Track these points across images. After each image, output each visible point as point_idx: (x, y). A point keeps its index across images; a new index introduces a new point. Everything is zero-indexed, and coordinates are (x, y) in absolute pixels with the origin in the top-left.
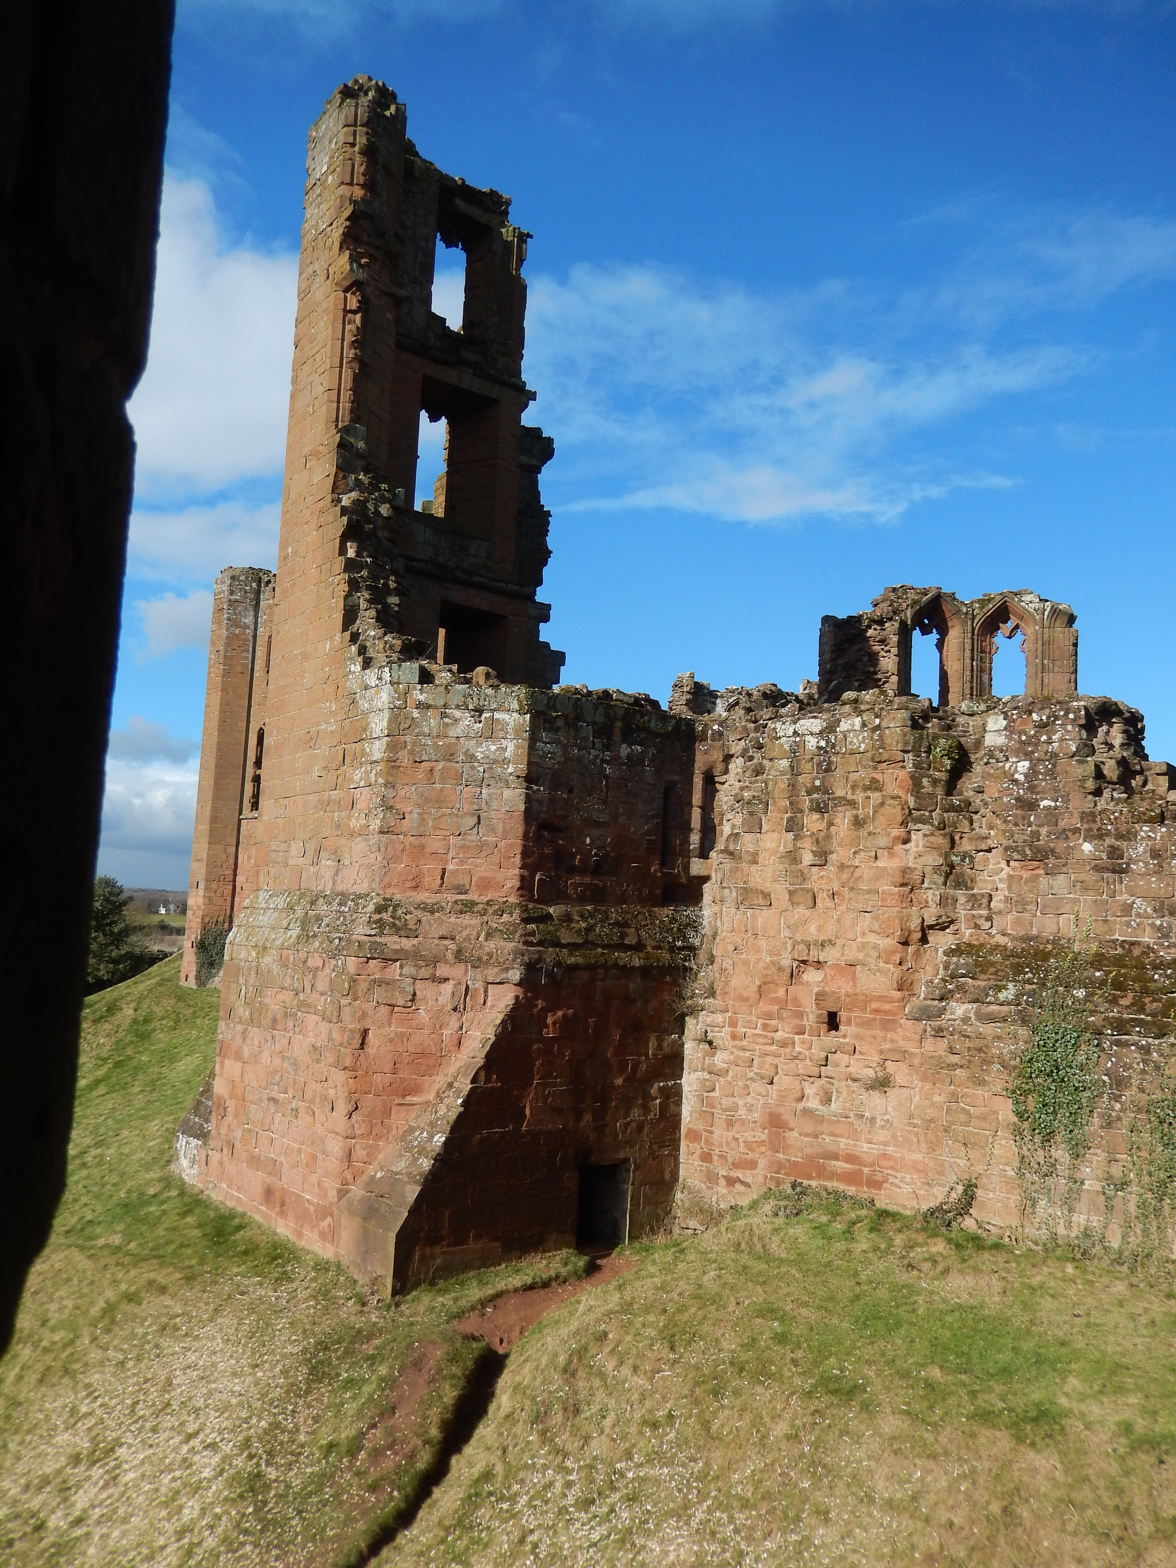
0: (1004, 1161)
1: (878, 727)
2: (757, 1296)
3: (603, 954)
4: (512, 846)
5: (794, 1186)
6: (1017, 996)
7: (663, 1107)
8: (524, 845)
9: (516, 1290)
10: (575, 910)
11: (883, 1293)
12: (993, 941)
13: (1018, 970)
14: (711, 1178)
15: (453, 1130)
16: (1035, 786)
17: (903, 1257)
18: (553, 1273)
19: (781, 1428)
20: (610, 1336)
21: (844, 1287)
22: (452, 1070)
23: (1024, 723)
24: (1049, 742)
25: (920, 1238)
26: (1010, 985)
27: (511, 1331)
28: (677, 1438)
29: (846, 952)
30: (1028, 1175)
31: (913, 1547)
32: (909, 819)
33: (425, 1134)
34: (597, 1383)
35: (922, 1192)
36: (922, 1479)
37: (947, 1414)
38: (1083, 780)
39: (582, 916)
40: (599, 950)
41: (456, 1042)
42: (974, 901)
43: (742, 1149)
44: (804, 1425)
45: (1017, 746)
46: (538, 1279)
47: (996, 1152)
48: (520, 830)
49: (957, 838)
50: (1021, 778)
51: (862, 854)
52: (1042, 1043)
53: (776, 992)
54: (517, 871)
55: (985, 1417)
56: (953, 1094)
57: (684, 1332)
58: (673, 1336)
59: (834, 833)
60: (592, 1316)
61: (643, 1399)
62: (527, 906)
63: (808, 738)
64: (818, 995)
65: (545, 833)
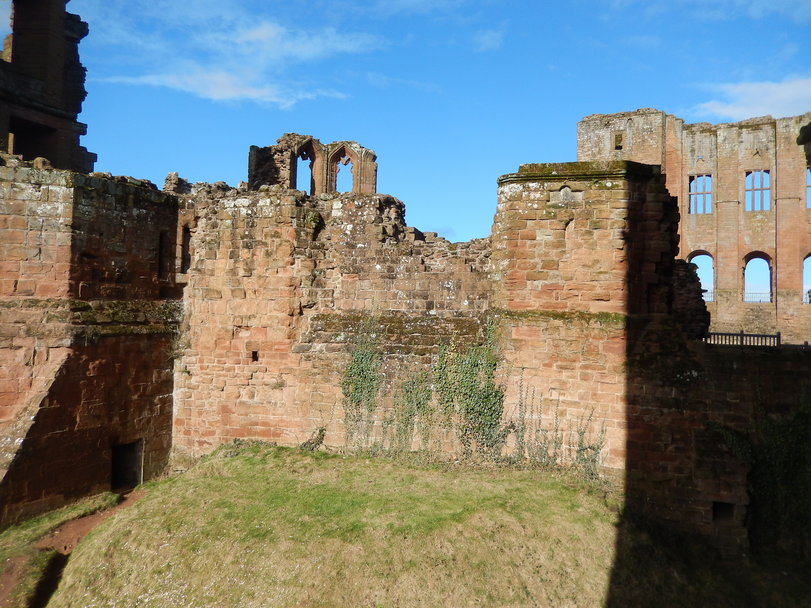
0: (338, 416)
1: (279, 205)
2: (217, 497)
3: (124, 327)
4: (63, 266)
5: (235, 442)
6: (345, 338)
7: (162, 409)
8: (71, 266)
9: (74, 519)
10: (105, 303)
11: (281, 486)
12: (334, 313)
13: (346, 326)
14: (190, 443)
15: (28, 435)
16: (355, 237)
17: (291, 468)
18: (97, 506)
19: (230, 559)
20: (133, 532)
21: (261, 486)
22: (26, 401)
23: (351, 205)
24: (362, 215)
25: (299, 458)
26: (342, 334)
27: (72, 540)
28: (172, 576)
29: (262, 321)
30: (349, 422)
31: (296, 600)
32: (294, 252)
33: (9, 440)
34: (125, 558)
35: (300, 436)
36: (300, 567)
37: (311, 535)
38: (377, 234)
39: (110, 307)
40: (122, 325)
41: (29, 384)
42: (325, 293)
43: (207, 425)
44: (241, 555)
45: (347, 217)
46: (88, 511)
47: (335, 413)
48: (68, 257)
49: (318, 262)
50: (349, 233)
51: (270, 270)
52: (356, 360)
53: (225, 343)
54: (67, 281)
55: (329, 534)
56: (315, 387)
57: (176, 522)
58: (170, 525)
59: (255, 260)
60: (121, 524)
61: (153, 560)
62: (74, 302)
63: (242, 209)
64: (247, 343)
65: (85, 259)
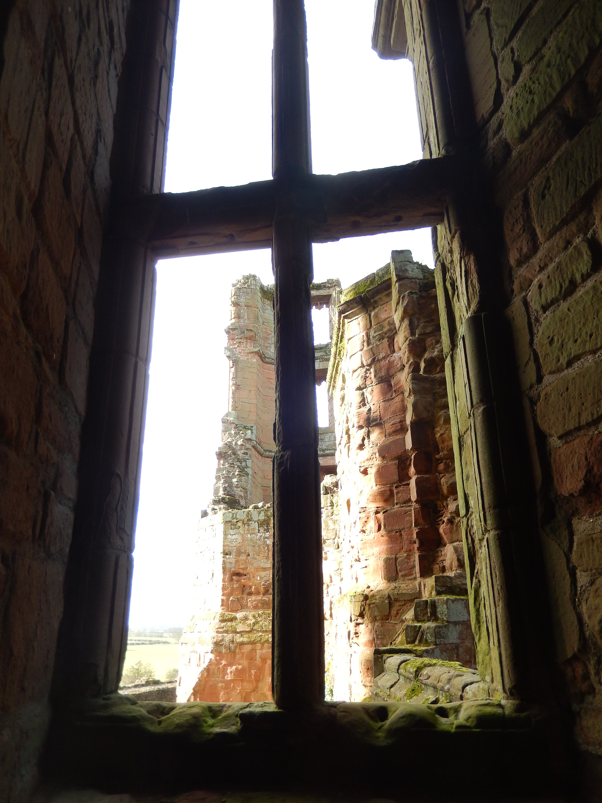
8: (223, 585)
10: (250, 614)
39: (254, 617)
40: (260, 634)
62: (224, 614)
65: (234, 577)
